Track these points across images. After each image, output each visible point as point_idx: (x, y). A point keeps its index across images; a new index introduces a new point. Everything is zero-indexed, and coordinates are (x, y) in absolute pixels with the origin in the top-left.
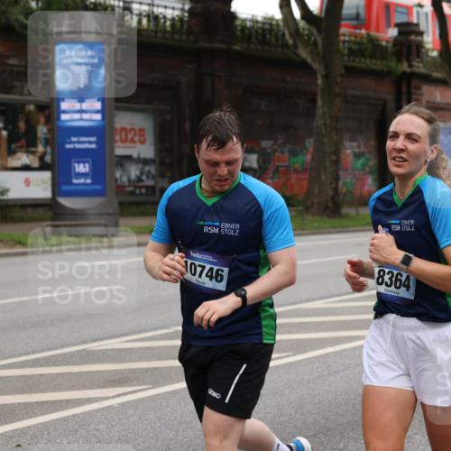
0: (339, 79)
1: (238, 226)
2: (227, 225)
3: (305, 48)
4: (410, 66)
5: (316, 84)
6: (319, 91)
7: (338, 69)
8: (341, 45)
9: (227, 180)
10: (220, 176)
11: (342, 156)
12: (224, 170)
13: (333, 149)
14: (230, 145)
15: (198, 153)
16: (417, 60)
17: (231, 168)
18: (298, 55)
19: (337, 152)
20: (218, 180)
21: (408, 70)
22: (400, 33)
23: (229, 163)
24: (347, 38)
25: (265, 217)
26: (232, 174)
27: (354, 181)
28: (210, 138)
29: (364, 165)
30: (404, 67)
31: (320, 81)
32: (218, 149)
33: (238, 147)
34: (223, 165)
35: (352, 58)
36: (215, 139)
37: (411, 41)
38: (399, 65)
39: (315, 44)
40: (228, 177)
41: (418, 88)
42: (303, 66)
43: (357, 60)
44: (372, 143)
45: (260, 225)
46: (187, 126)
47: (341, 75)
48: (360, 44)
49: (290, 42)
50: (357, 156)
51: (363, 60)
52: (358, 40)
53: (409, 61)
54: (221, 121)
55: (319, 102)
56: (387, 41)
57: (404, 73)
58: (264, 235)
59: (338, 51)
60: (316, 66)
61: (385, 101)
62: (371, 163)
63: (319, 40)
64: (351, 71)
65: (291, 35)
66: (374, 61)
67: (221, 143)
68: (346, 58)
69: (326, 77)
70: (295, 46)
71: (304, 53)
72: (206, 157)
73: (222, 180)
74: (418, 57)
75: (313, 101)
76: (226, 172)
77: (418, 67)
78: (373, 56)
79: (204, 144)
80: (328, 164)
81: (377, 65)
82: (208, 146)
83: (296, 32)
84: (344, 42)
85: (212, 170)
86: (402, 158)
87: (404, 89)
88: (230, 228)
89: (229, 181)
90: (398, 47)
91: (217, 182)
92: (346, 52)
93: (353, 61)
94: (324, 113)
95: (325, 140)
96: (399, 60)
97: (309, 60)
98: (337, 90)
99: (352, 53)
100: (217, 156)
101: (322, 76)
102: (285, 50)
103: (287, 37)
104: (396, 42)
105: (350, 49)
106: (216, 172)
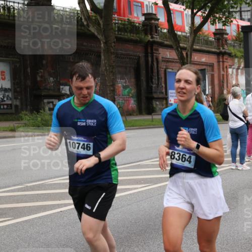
0: (113, 44)
1: (95, 121)
2: (90, 121)
3: (93, 26)
4: (152, 37)
5: (101, 47)
6: (102, 51)
7: (112, 39)
8: (114, 25)
9: (87, 97)
10: (83, 95)
11: (117, 88)
12: (85, 92)
13: (111, 84)
14: (87, 78)
15: (72, 83)
16: (156, 34)
17: (89, 91)
18: (90, 31)
19: (113, 85)
20: (83, 97)
21: (151, 40)
22: (145, 19)
23: (88, 88)
24: (117, 22)
25: (109, 116)
26: (89, 94)
27: (123, 101)
28: (77, 75)
29: (129, 93)
30: (149, 38)
31: (102, 45)
32: (81, 81)
33: (92, 80)
34: (85, 89)
35: (120, 33)
36: (79, 76)
37: (152, 24)
38: (146, 37)
39: (99, 24)
40: (87, 95)
41: (158, 50)
42: (93, 37)
43: (123, 33)
44: (133, 80)
45: (106, 120)
46: (29, 70)
47: (114, 42)
48: (124, 24)
49: (85, 23)
50: (125, 87)
51: (126, 34)
52: (123, 22)
53: (151, 34)
54: (82, 67)
55: (103, 57)
56: (139, 24)
57: (149, 41)
58: (108, 125)
59: (112, 29)
60: (100, 37)
61: (139, 57)
62: (133, 91)
63: (101, 22)
64: (119, 40)
65: (85, 19)
66: (132, 35)
67: (83, 78)
68: (116, 33)
69: (106, 43)
70: (88, 25)
71: (93, 29)
72: (76, 85)
73: (85, 97)
74: (156, 32)
75: (100, 56)
76: (86, 93)
77: (157, 38)
78: (131, 32)
79: (74, 78)
80: (109, 92)
81: (134, 37)
82: (77, 79)
83: (88, 18)
84: (115, 24)
85: (79, 92)
86: (183, 92)
87: (149, 50)
88: (91, 122)
89: (88, 98)
90: (145, 27)
91: (82, 98)
92: (116, 29)
93: (120, 35)
94: (105, 63)
95: (107, 78)
96: (146, 34)
97: (96, 34)
98: (112, 51)
99: (120, 30)
100: (81, 84)
101: (104, 43)
102: (83, 28)
103: (83, 20)
104: (144, 24)
105: (118, 27)
106: (81, 93)
